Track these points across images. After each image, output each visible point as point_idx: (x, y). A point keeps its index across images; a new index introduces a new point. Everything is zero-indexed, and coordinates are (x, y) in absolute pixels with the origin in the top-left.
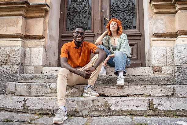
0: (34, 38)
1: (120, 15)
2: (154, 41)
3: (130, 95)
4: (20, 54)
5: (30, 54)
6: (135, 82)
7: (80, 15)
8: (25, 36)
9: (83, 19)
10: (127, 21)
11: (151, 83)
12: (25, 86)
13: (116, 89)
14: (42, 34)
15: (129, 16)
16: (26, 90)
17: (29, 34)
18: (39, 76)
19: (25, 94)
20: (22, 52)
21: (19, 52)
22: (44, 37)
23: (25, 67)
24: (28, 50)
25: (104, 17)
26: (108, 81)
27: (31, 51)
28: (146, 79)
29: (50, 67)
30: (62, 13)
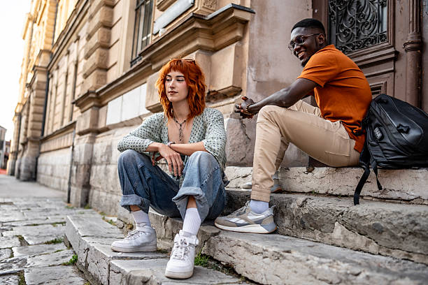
13: (262, 257)
14: (231, 84)
17: (214, 89)
22: (241, 91)
26: (302, 222)
30: (316, 11)
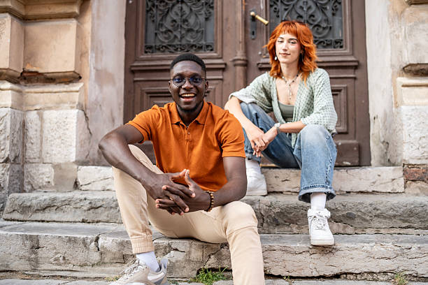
0: (50, 79)
1: (298, 6)
2: (406, 88)
3: (352, 274)
4: (8, 130)
5: (39, 129)
6: (357, 220)
7: (182, 8)
8: (25, 74)
9: (192, 20)
10: (318, 25)
11: (407, 224)
12: (20, 242)
13: (308, 254)
14: (73, 69)
15: (322, 9)
16: (22, 253)
17: (34, 69)
18: (67, 202)
19: (21, 268)
20: (13, 125)
21: (5, 126)
22: (80, 78)
23: (26, 166)
24: (32, 116)
25: (252, 13)
26: (275, 220)
27: (41, 118)
28: (391, 213)
29: (99, 168)
30: (131, 2)
